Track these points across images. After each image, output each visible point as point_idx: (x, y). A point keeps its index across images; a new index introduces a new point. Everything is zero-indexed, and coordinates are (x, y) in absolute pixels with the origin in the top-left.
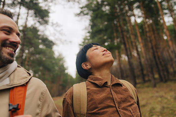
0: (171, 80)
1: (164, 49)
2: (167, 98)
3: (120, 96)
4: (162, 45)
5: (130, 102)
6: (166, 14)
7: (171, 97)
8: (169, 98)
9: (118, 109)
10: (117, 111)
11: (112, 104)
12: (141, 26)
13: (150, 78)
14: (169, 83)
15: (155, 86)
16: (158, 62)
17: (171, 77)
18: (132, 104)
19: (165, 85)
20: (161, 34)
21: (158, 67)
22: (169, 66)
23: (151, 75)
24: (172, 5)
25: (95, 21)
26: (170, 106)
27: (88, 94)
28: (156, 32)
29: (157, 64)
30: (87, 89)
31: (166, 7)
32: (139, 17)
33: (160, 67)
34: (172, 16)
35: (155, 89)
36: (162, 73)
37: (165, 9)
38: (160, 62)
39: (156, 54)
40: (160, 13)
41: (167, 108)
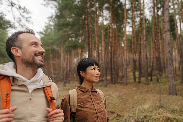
0: (118, 83)
1: (119, 55)
2: (112, 97)
3: (95, 97)
4: (119, 52)
5: (100, 100)
6: (129, 23)
7: (116, 95)
8: (114, 96)
9: (94, 103)
10: (93, 104)
11: (91, 101)
12: (106, 29)
13: (103, 79)
14: (116, 85)
15: (106, 86)
16: (113, 67)
17: (119, 80)
18: (102, 102)
19: (113, 86)
20: (120, 41)
21: (111, 71)
22: (120, 71)
23: (105, 77)
24: (135, 17)
25: (63, 12)
26: (113, 102)
27: (78, 95)
28: (117, 38)
29: (111, 68)
30: (77, 93)
31: (130, 17)
32: (106, 19)
33: (113, 70)
34: (132, 27)
35: (106, 88)
36: (113, 77)
37: (129, 18)
38: (114, 67)
39: (113, 59)
40: (125, 21)
41: (111, 103)
